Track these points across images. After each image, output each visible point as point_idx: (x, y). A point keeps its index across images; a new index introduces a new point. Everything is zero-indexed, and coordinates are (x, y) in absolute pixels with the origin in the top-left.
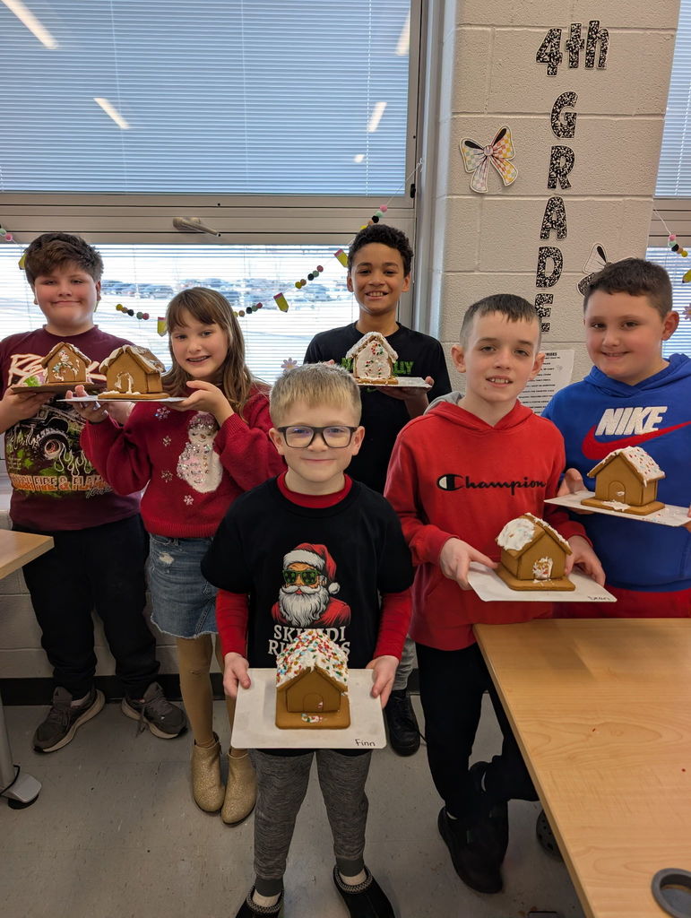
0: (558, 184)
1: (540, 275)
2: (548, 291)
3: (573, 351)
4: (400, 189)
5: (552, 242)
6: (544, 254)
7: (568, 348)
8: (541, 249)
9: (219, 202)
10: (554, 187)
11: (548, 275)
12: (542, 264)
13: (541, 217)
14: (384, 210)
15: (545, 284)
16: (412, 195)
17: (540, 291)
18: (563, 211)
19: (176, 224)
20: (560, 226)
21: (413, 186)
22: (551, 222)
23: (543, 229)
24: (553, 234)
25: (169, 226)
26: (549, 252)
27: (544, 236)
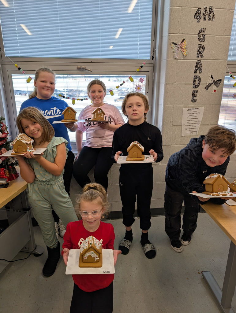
0: (200, 56)
1: (194, 84)
2: (196, 89)
3: (203, 108)
4: (148, 57)
5: (198, 74)
6: (195, 77)
7: (202, 107)
8: (194, 76)
9: (92, 61)
10: (199, 57)
11: (196, 84)
12: (194, 81)
13: (195, 66)
14: (144, 64)
15: (195, 87)
16: (153, 59)
17: (194, 89)
18: (201, 64)
19: (78, 68)
20: (200, 69)
21: (153, 56)
22: (198, 68)
23: (195, 70)
24: (198, 71)
25: (75, 68)
26: (197, 77)
27: (195, 72)
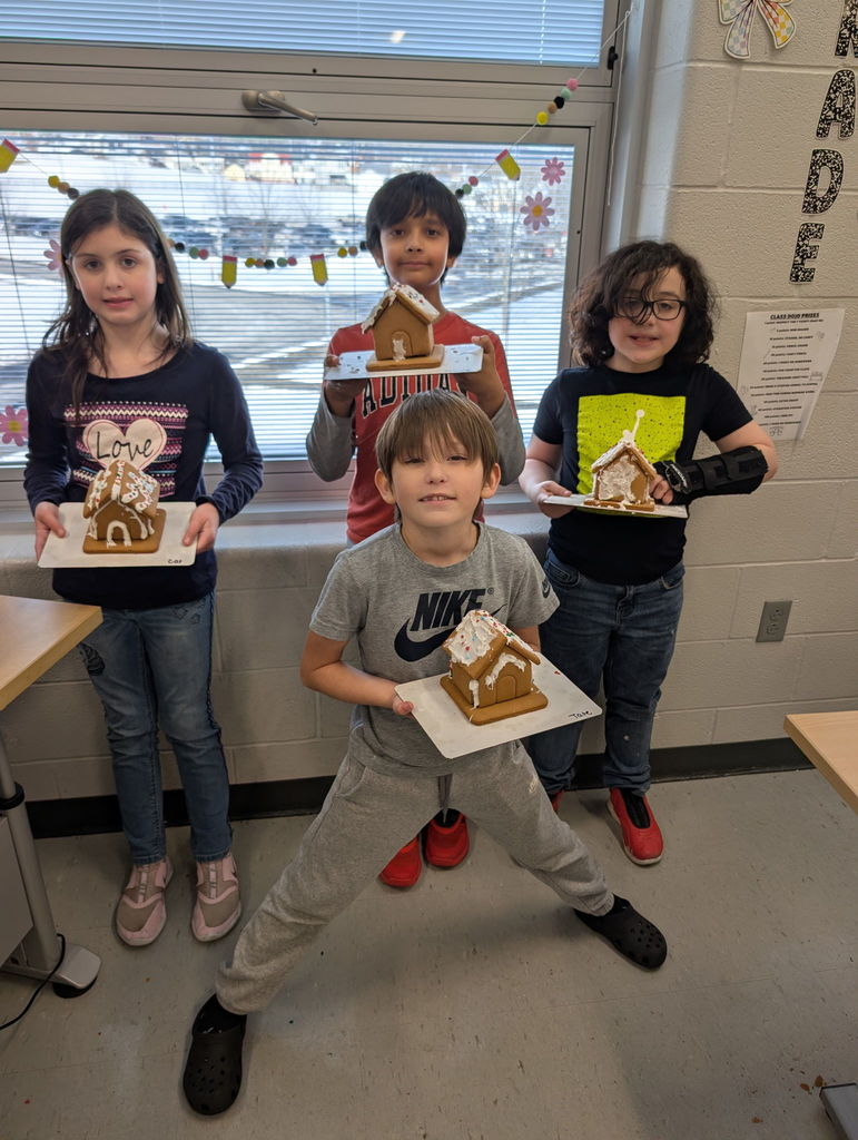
0: (850, 50)
1: (810, 194)
2: (818, 219)
3: (841, 312)
4: (591, 54)
5: (832, 142)
6: (820, 159)
7: (836, 307)
8: (815, 153)
9: (317, 67)
10: (844, 54)
11: (821, 194)
12: (814, 176)
13: (820, 102)
14: (572, 89)
15: (815, 207)
16: (610, 65)
17: (807, 219)
18: (853, 93)
19: (247, 103)
20: (846, 116)
21: (612, 49)
22: (835, 111)
23: (822, 121)
24: (834, 129)
25: (232, 103)
26: (826, 158)
27: (822, 133)
